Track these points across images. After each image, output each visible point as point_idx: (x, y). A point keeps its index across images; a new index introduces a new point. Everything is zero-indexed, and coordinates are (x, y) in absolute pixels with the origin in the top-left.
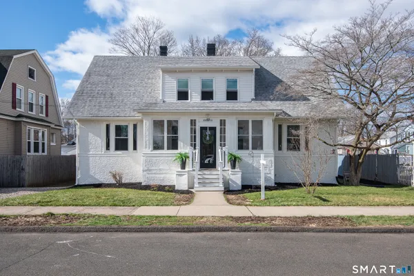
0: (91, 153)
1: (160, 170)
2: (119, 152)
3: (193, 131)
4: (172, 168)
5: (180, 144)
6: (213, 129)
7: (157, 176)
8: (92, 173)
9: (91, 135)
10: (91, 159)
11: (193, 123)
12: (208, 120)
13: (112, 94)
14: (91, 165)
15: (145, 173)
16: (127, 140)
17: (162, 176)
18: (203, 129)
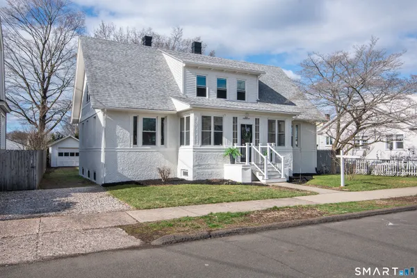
0: (119, 147)
1: (208, 164)
2: (148, 147)
3: (235, 128)
4: (219, 163)
5: (224, 139)
6: (250, 126)
7: (206, 170)
8: (120, 170)
9: (119, 128)
10: (119, 154)
11: (235, 119)
12: (246, 118)
13: (130, 84)
14: (119, 161)
15: (195, 168)
16: (154, 134)
17: (209, 171)
18: (243, 126)
